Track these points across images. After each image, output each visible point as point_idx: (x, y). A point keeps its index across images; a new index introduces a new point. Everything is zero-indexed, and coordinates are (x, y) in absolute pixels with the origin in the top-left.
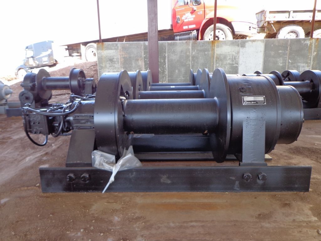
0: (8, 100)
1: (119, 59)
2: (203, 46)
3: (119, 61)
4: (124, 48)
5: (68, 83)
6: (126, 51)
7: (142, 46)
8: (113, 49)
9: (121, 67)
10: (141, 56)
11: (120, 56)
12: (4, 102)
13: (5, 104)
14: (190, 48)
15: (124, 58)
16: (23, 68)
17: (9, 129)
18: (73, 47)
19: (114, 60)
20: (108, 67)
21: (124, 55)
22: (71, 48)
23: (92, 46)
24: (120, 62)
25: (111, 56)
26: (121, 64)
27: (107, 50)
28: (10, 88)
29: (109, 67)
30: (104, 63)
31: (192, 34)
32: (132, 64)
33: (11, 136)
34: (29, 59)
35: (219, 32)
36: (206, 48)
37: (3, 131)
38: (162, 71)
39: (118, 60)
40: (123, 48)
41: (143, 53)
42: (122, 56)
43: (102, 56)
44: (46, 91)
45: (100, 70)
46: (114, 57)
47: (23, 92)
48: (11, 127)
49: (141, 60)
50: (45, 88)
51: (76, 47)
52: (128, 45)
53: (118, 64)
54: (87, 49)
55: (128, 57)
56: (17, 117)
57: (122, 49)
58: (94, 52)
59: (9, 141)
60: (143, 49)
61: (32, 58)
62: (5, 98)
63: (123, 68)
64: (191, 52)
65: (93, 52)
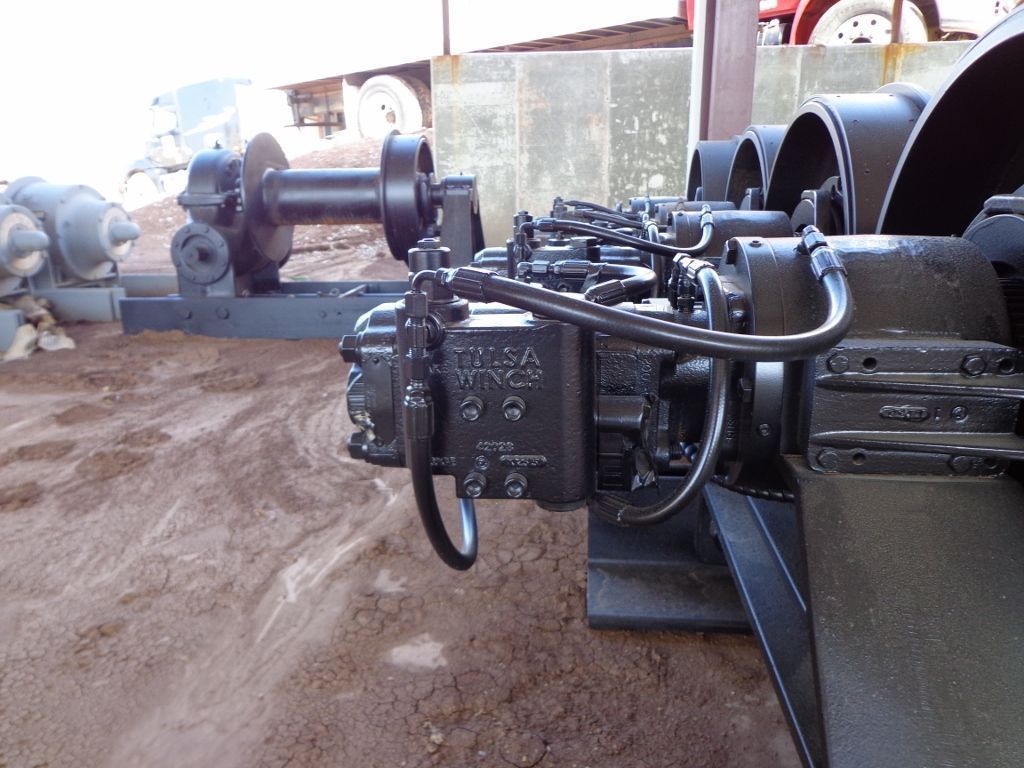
0: (120, 266)
1: (514, 119)
2: (846, 66)
3: (513, 127)
4: (536, 76)
5: (369, 195)
6: (543, 88)
7: (605, 67)
8: (494, 77)
9: (521, 148)
10: (600, 108)
11: (521, 105)
12: (104, 271)
13: (108, 282)
14: (796, 73)
15: (535, 112)
16: (142, 168)
17: (142, 390)
18: (312, 93)
19: (494, 121)
20: (472, 149)
21: (536, 102)
22: (308, 96)
23: (383, 85)
24: (517, 130)
25: (484, 108)
26: (521, 139)
27: (471, 82)
28: (129, 218)
29: (477, 148)
30: (456, 134)
31: (764, 34)
32: (565, 138)
33: (160, 426)
34: (162, 139)
35: (874, 22)
36: (858, 73)
37: (118, 395)
38: (677, 167)
39: (511, 121)
40: (531, 74)
41: (609, 94)
42: (525, 109)
43: (451, 107)
44: (276, 226)
45: (443, 159)
46: (497, 110)
47: (188, 229)
48: (150, 380)
49: (600, 121)
50: (275, 215)
51: (323, 95)
52: (550, 64)
53: (510, 138)
54: (366, 96)
55: (549, 112)
56: (165, 334)
57: (527, 81)
58: (387, 110)
59: (161, 452)
60: (609, 79)
61: (172, 137)
62: (112, 257)
63: (529, 151)
64: (797, 89)
65: (383, 107)
